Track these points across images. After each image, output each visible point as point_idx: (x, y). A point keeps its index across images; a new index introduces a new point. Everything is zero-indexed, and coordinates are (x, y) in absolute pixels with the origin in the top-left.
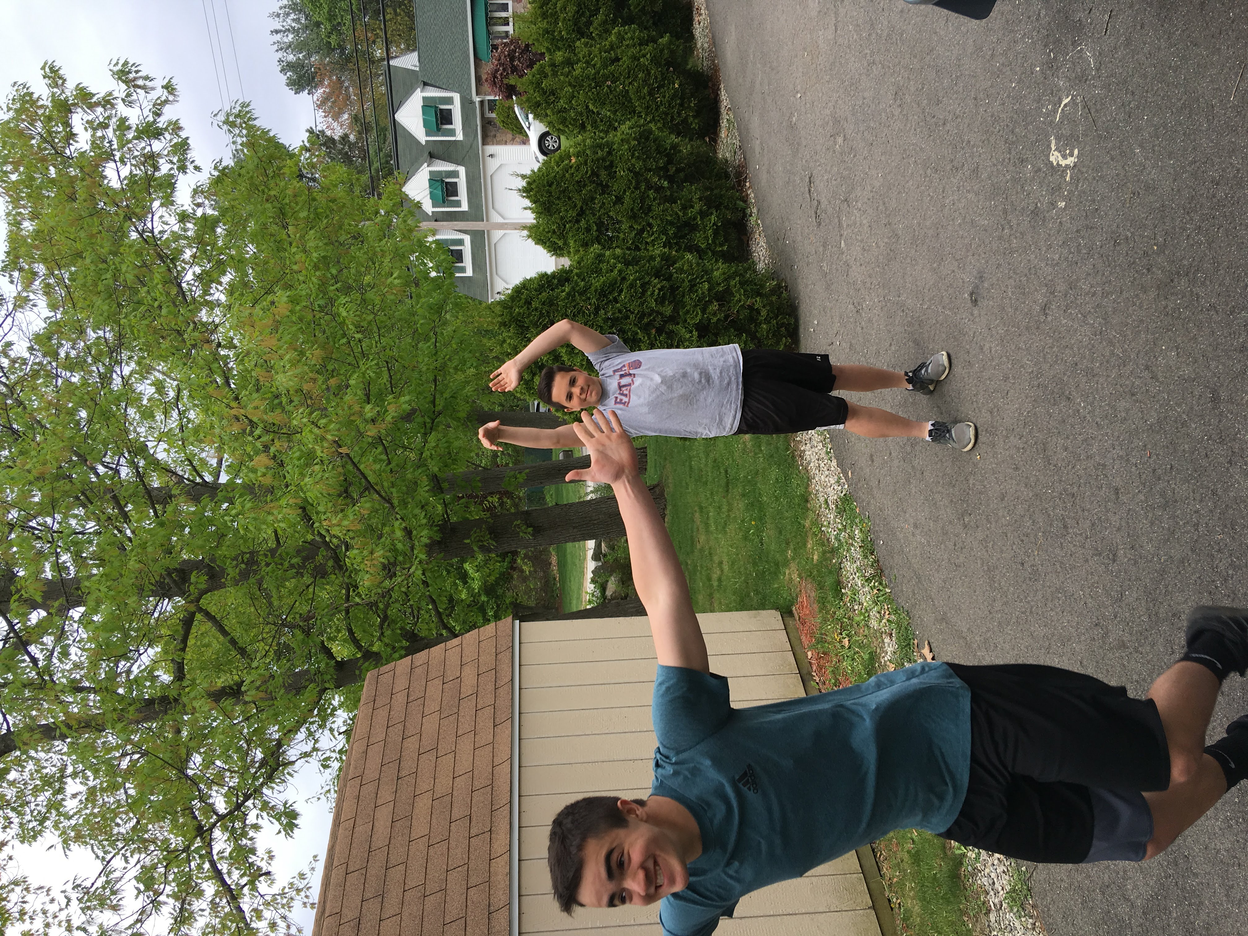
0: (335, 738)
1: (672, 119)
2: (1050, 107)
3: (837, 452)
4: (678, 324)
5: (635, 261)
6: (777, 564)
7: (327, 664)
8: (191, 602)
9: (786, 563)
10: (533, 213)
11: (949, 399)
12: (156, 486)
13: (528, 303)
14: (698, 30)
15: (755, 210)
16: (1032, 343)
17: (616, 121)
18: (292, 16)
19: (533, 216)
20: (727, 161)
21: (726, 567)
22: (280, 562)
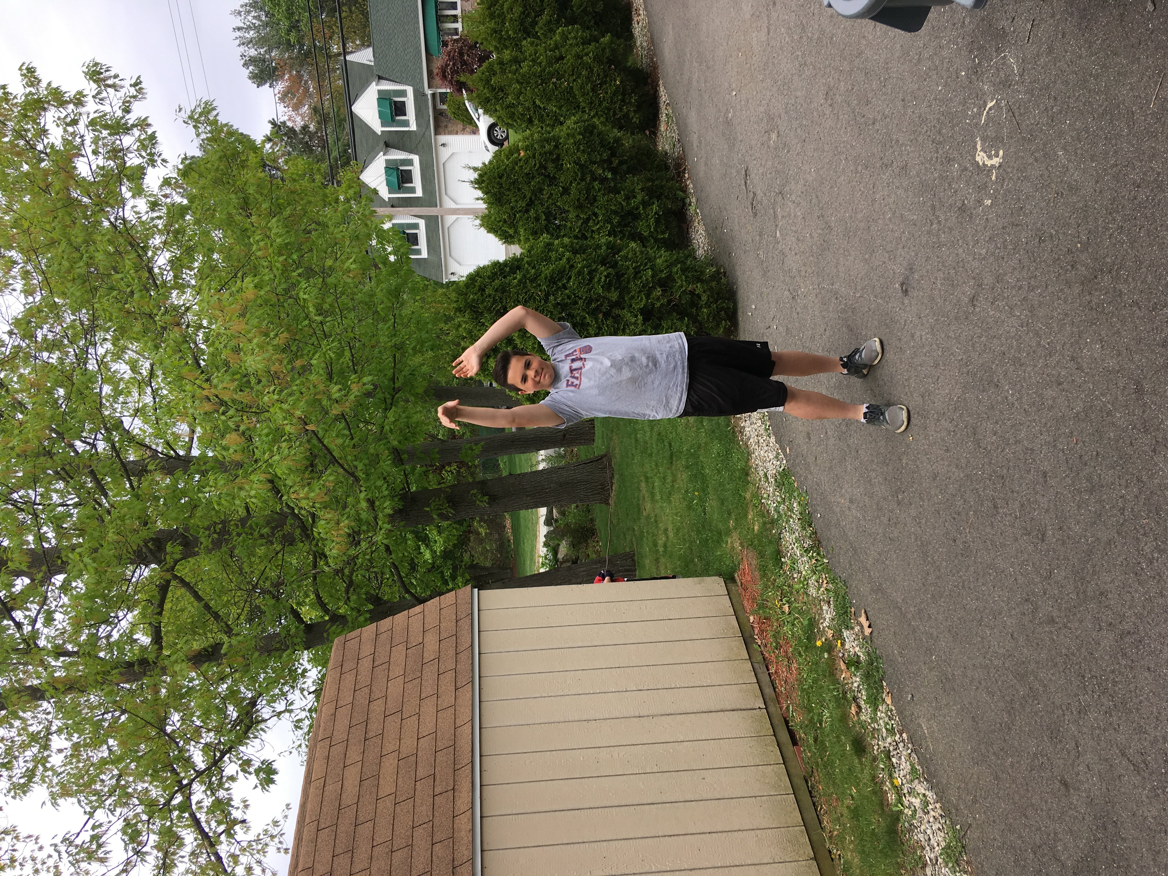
0: (305, 698)
1: (615, 114)
2: (975, 110)
3: (775, 429)
4: (624, 309)
5: (582, 250)
6: (720, 534)
7: (297, 628)
8: (167, 570)
9: (728, 532)
10: (485, 203)
11: (881, 383)
12: (131, 459)
13: (482, 290)
14: (637, 30)
15: (694, 200)
16: (961, 333)
17: (562, 116)
18: (253, 14)
19: (485, 206)
20: (666, 153)
21: (671, 535)
22: (249, 532)
